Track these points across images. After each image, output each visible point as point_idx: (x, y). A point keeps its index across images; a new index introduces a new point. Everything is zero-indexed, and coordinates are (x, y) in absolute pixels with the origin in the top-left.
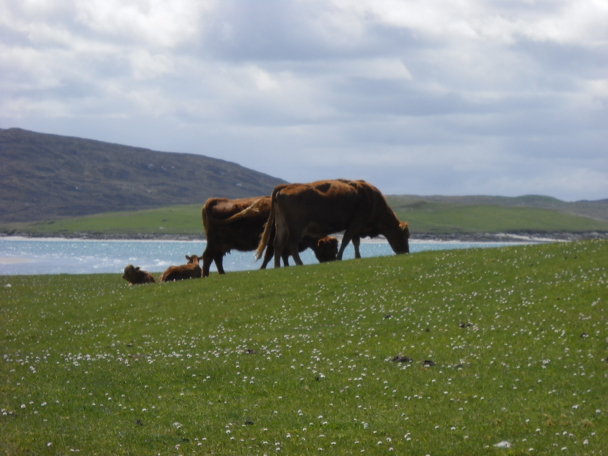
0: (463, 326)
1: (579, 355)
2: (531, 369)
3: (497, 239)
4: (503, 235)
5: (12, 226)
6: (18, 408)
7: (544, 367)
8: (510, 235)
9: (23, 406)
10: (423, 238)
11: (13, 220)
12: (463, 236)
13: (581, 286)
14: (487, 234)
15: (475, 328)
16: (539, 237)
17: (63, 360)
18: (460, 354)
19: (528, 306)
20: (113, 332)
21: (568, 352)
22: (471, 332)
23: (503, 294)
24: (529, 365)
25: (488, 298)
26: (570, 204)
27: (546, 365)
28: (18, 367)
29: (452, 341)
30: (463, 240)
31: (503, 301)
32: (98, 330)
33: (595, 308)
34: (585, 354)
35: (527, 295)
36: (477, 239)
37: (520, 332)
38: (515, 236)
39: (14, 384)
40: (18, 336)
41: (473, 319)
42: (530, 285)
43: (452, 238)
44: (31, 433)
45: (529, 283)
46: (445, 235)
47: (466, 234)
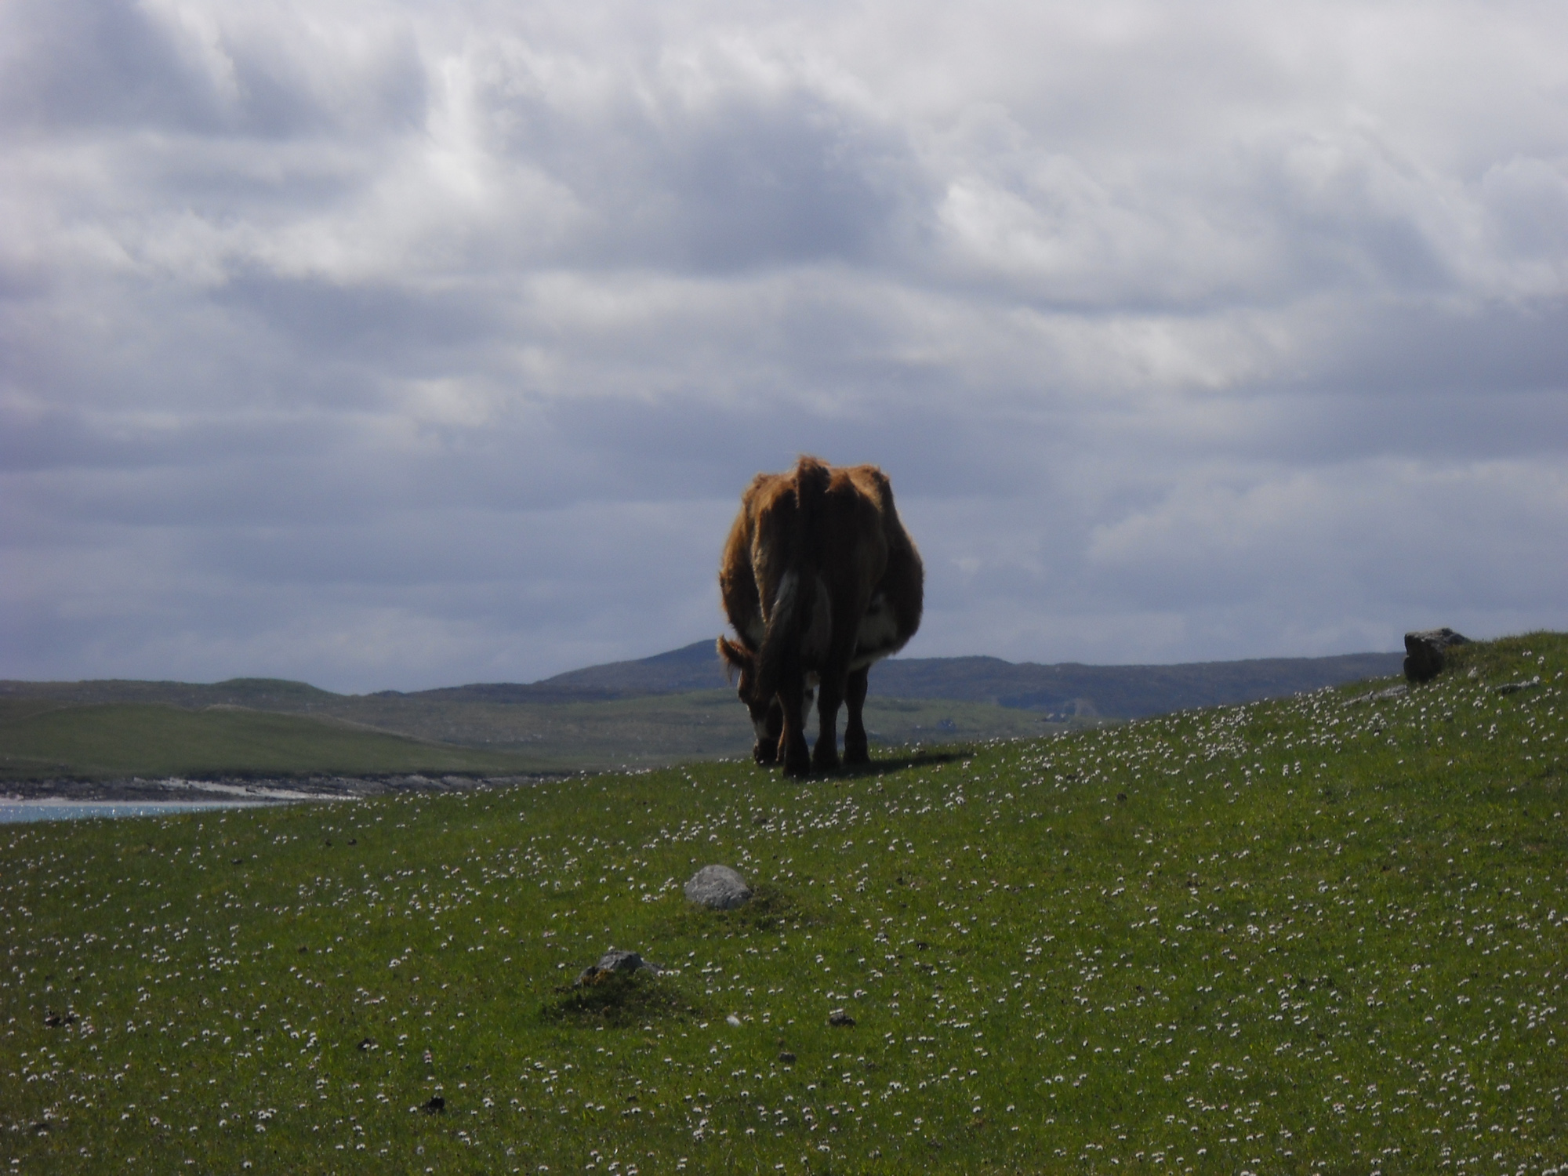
0: (54, 1023)
1: (352, 1096)
2: (225, 1132)
3: (163, 794)
4: (179, 783)
7: (260, 1128)
8: (197, 784)
12: (75, 786)
13: (363, 918)
14: (139, 782)
15: (87, 1027)
16: (271, 788)
18: (44, 1094)
19: (225, 968)
21: (325, 1090)
22: (77, 1037)
23: (162, 938)
24: (222, 1122)
25: (122, 948)
26: (354, 700)
27: (266, 1122)
29: (25, 1061)
30: (73, 797)
31: (161, 956)
33: (396, 974)
34: (368, 1094)
35: (223, 940)
36: (111, 795)
37: (200, 1037)
38: (211, 787)
41: (82, 1004)
42: (233, 915)
43: (50, 793)
45: (232, 909)
46: (30, 785)
47: (82, 780)
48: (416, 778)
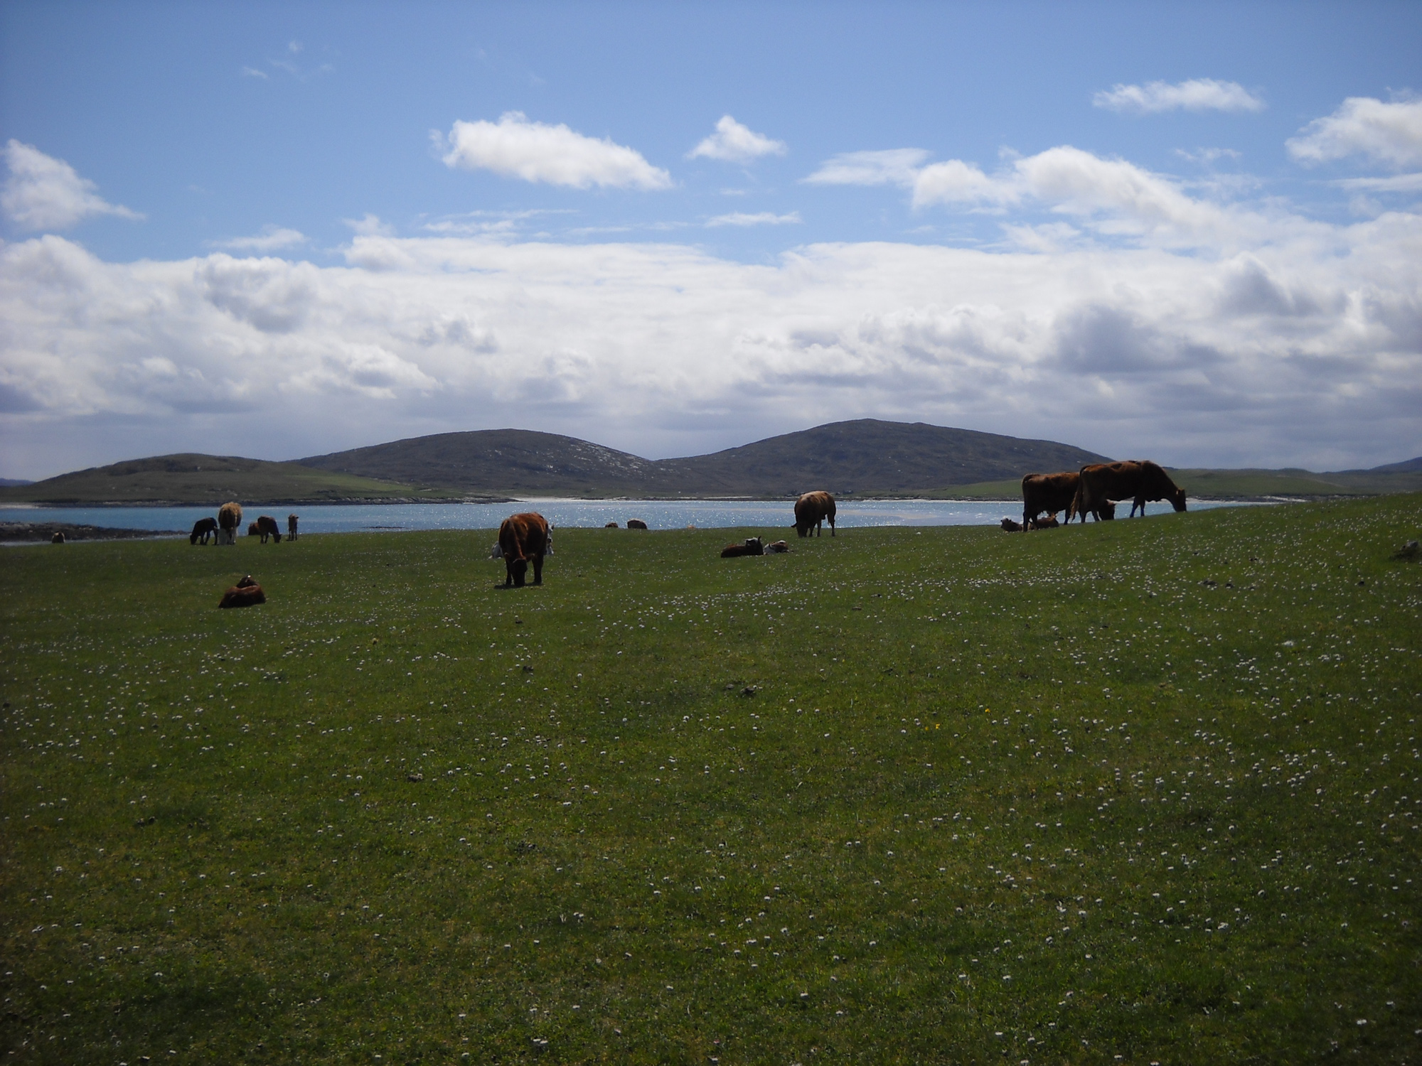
0: (1252, 560)
1: (1338, 580)
2: (1304, 590)
3: (1265, 500)
4: (1269, 497)
5: (917, 492)
6: (940, 616)
7: (1313, 589)
8: (1274, 498)
9: (944, 615)
10: (1212, 499)
11: (919, 488)
12: (1239, 498)
13: (1336, 532)
14: (1258, 497)
15: (1261, 561)
17: (967, 583)
18: (1252, 579)
19: (1298, 546)
20: (997, 565)
21: (1330, 579)
22: (1258, 564)
23: (1278, 537)
24: (1302, 587)
25: (1268, 540)
26: (1318, 474)
27: (1314, 587)
28: (937, 588)
29: (1245, 570)
30: (1239, 500)
31: (1280, 542)
32: (986, 563)
33: (1347, 547)
34: (1343, 580)
35: (1297, 538)
36: (1249, 501)
37: (1293, 564)
38: (1278, 498)
39: (936, 600)
40: (929, 568)
41: (1259, 555)
42: (1297, 532)
43: (1233, 500)
44: (952, 633)
45: (1297, 530)
46: (1228, 498)
47: (1242, 496)
48: (1336, 496)
